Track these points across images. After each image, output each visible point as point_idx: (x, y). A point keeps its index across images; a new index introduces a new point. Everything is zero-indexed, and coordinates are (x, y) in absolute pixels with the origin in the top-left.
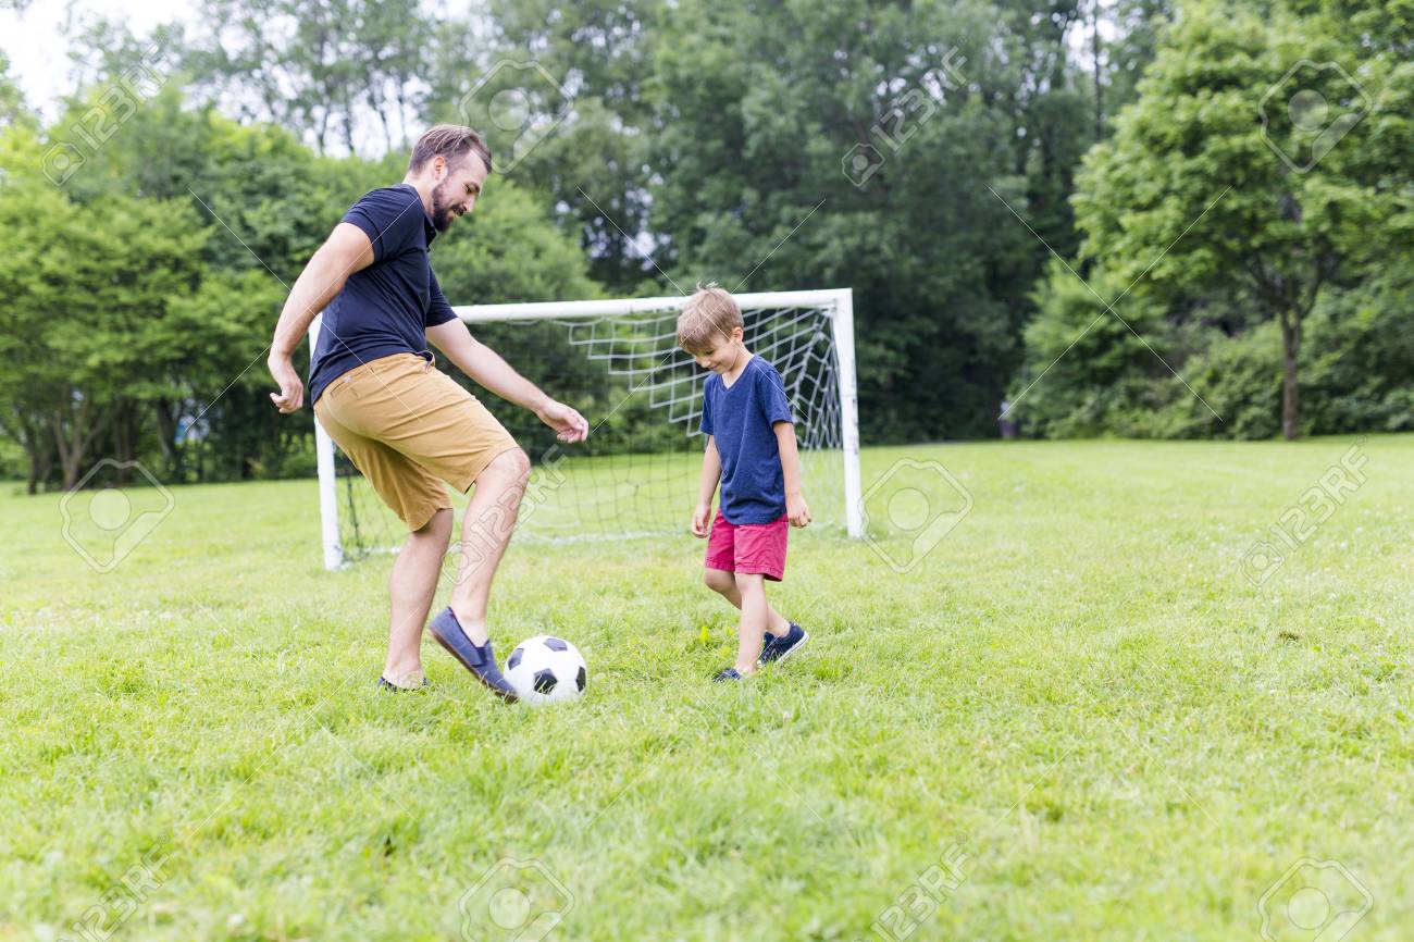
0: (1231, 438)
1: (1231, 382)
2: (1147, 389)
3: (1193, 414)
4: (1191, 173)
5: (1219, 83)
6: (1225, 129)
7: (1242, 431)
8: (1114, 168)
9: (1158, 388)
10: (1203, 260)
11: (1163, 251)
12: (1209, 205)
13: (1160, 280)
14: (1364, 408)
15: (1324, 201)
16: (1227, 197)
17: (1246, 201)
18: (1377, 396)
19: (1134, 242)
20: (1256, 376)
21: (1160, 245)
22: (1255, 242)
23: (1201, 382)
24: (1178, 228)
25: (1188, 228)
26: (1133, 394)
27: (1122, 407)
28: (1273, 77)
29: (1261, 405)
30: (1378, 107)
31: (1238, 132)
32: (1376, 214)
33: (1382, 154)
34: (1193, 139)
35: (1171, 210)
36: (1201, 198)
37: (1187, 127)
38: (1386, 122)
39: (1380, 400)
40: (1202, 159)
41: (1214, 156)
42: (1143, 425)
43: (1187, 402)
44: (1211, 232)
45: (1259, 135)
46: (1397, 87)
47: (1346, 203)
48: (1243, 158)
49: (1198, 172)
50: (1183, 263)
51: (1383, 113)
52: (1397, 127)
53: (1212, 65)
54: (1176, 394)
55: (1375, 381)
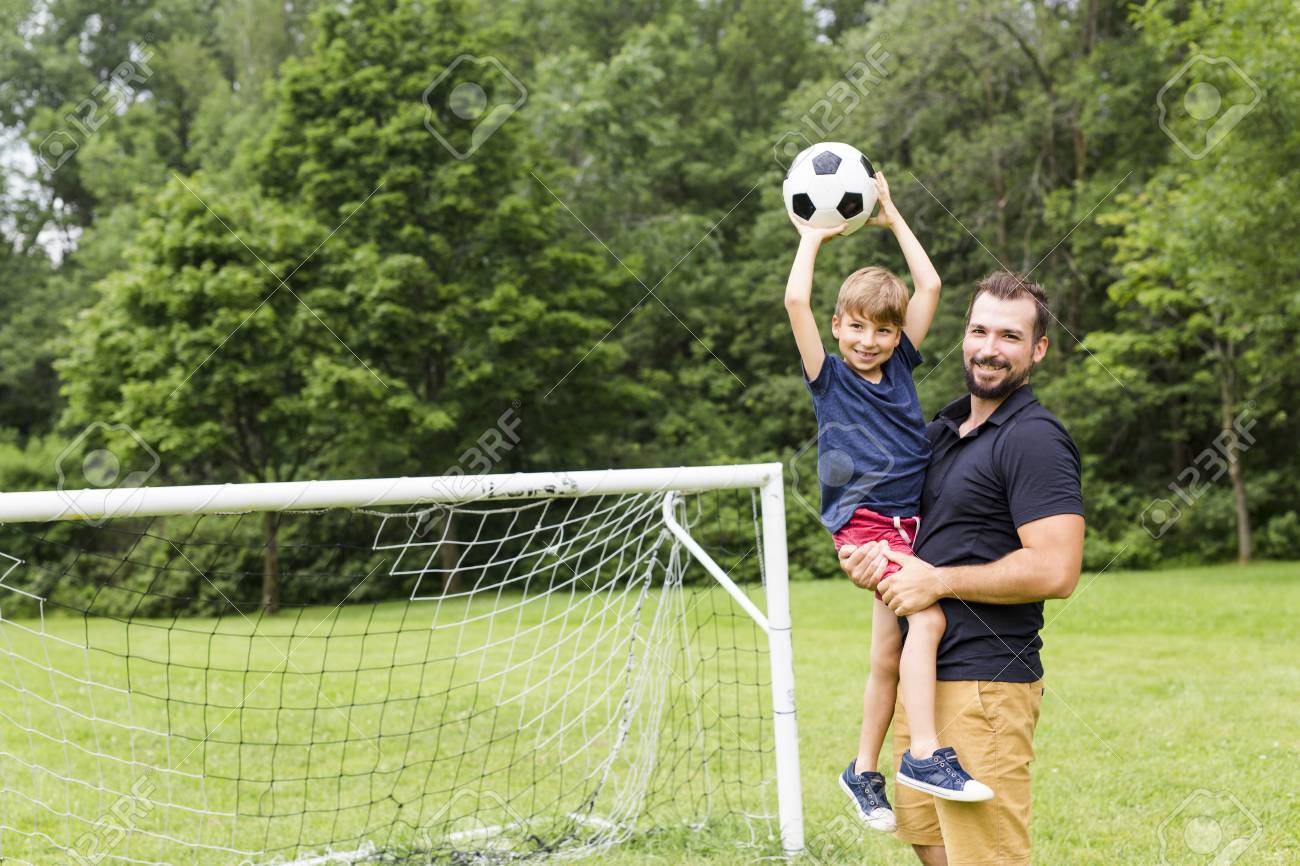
0: (194, 613)
1: (191, 557)
2: (98, 563)
3: (152, 589)
4: (195, 345)
5: (223, 258)
6: (233, 302)
7: (206, 606)
8: (105, 335)
9: (111, 564)
10: (211, 433)
11: (168, 422)
12: (217, 377)
13: (168, 451)
14: (326, 580)
15: (333, 379)
16: (236, 371)
17: (254, 376)
18: (332, 568)
19: (133, 414)
20: (220, 549)
21: (166, 416)
22: (263, 417)
23: (160, 556)
24: (184, 398)
25: (195, 402)
26: (84, 569)
27: (73, 584)
28: (272, 257)
29: (225, 579)
30: (374, 293)
31: (245, 307)
32: (377, 394)
33: (380, 338)
34: (198, 310)
35: (177, 381)
36: (207, 370)
37: (190, 298)
38: (383, 308)
39: (337, 573)
40: (210, 331)
41: (222, 328)
42: (100, 602)
43: (147, 577)
44: (219, 405)
45: (265, 312)
46: (390, 275)
47: (352, 383)
48: (251, 333)
49: (207, 344)
50: (191, 436)
51: (379, 300)
52: (394, 313)
53: (210, 239)
54: (131, 568)
55: (331, 554)
